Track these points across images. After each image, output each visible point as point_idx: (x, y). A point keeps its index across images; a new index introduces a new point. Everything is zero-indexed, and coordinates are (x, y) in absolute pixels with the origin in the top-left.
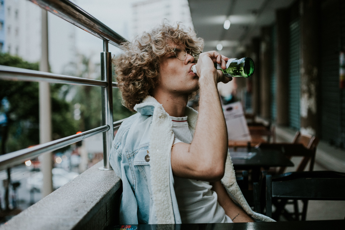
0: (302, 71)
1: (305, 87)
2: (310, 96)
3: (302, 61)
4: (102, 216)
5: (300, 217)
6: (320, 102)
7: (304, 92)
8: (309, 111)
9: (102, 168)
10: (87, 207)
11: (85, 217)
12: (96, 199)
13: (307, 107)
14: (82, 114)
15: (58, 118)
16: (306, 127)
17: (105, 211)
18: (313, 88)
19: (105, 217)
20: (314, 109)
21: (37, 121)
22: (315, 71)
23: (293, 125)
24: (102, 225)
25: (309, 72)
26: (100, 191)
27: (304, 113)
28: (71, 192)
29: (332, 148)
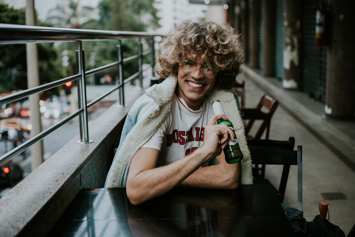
0: (286, 23)
1: (288, 40)
2: (292, 50)
3: (285, 14)
4: (77, 182)
5: (260, 172)
6: (302, 55)
7: (287, 45)
8: (292, 63)
9: (79, 141)
10: (64, 178)
11: (63, 186)
12: (72, 171)
13: (290, 60)
14: (70, 60)
15: (45, 66)
16: (288, 79)
17: (80, 178)
18: (296, 40)
19: (80, 182)
20: (296, 62)
21: (24, 68)
22: (298, 23)
23: (278, 75)
24: (77, 189)
25: (292, 25)
26: (75, 164)
27: (286, 65)
28: (54, 165)
29: (312, 100)
